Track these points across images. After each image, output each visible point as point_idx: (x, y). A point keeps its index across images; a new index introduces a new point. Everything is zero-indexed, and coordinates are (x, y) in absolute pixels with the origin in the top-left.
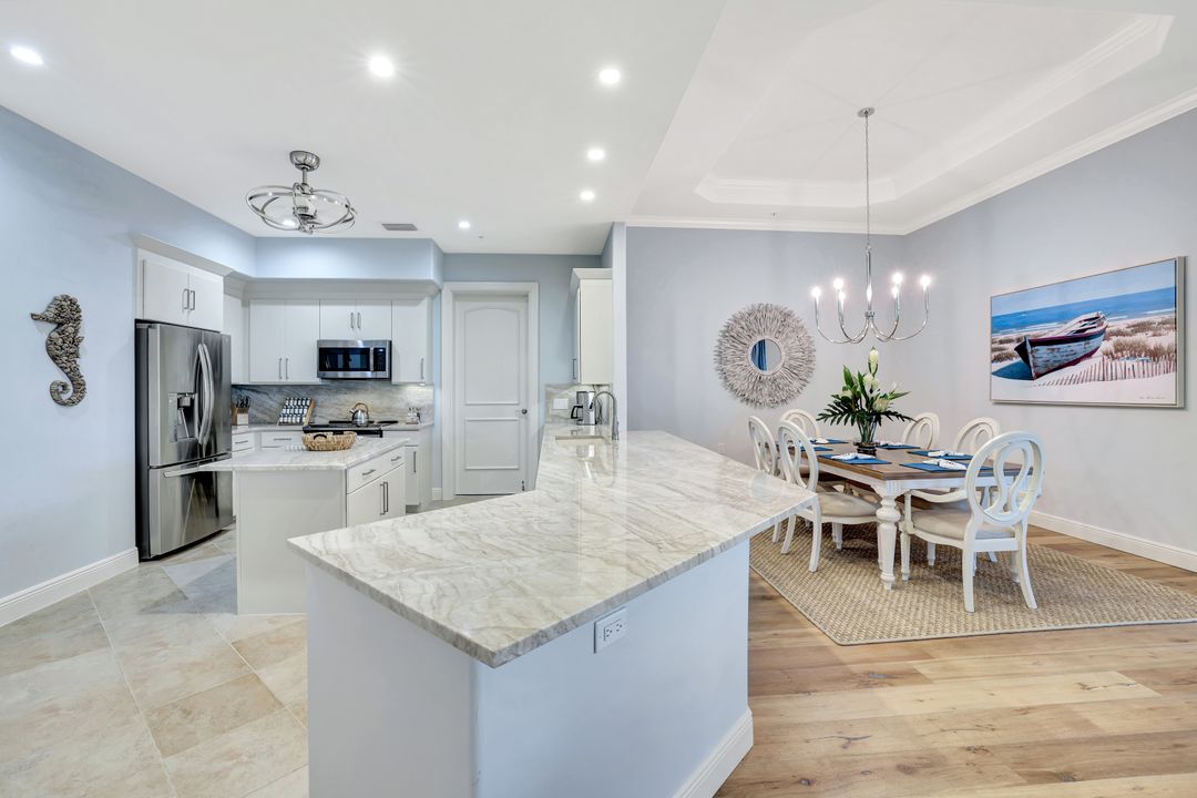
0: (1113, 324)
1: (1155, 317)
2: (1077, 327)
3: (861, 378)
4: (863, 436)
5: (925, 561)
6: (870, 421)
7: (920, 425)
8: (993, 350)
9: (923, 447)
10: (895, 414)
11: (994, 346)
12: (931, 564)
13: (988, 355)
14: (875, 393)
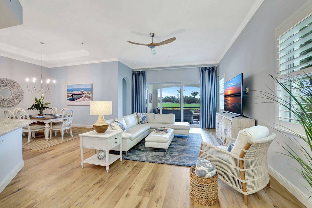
0: (85, 92)
1: (89, 92)
2: (80, 92)
3: (40, 100)
4: (40, 113)
5: (55, 136)
6: (42, 109)
7: (53, 110)
8: (67, 95)
9: (54, 114)
10: (48, 107)
11: (68, 94)
12: (56, 136)
13: (67, 96)
14: (43, 103)
